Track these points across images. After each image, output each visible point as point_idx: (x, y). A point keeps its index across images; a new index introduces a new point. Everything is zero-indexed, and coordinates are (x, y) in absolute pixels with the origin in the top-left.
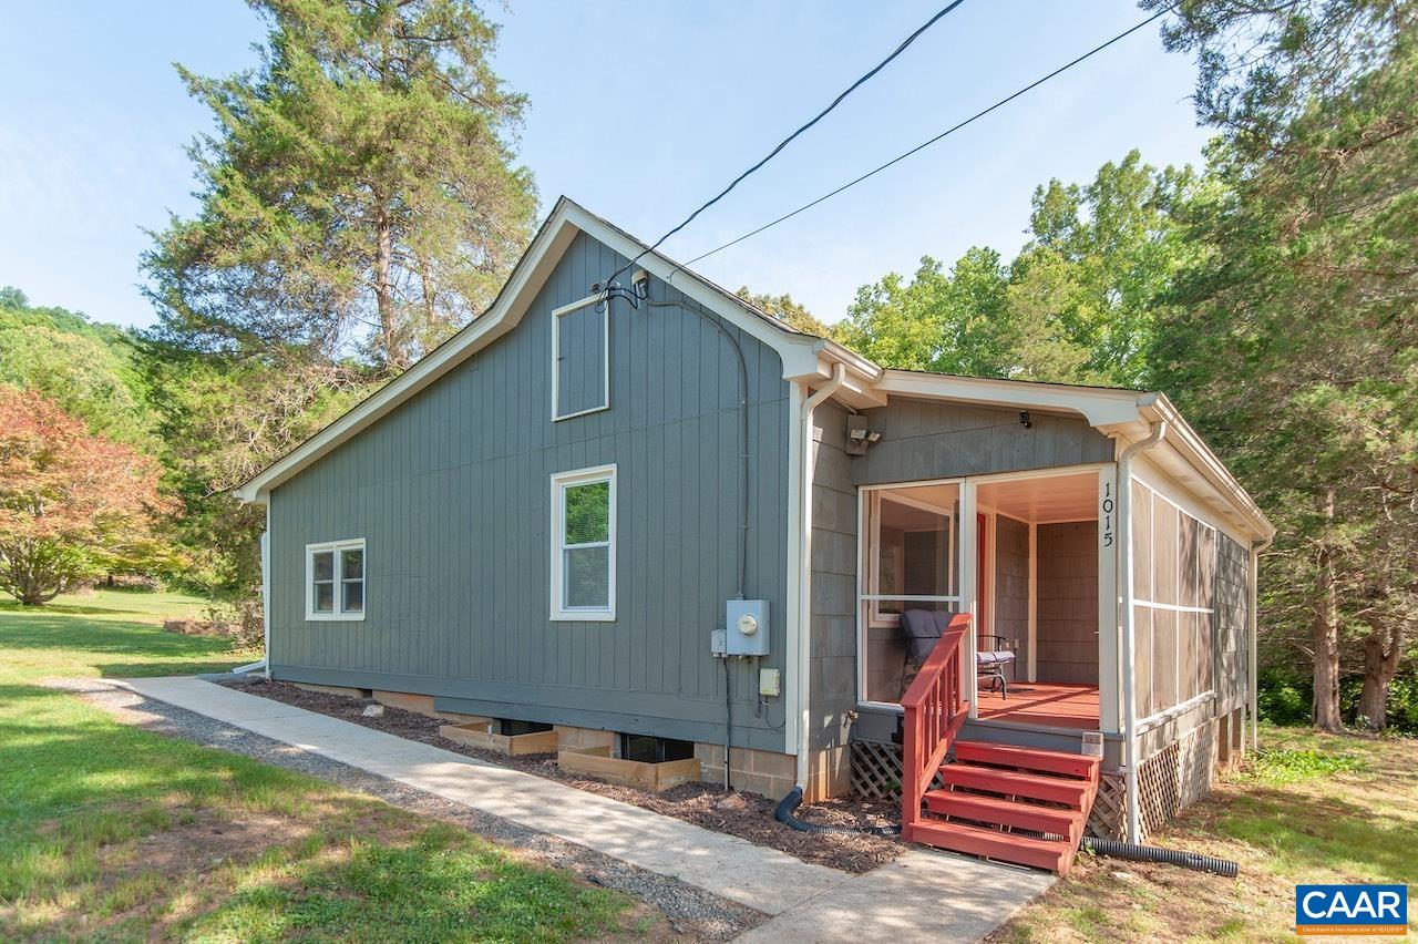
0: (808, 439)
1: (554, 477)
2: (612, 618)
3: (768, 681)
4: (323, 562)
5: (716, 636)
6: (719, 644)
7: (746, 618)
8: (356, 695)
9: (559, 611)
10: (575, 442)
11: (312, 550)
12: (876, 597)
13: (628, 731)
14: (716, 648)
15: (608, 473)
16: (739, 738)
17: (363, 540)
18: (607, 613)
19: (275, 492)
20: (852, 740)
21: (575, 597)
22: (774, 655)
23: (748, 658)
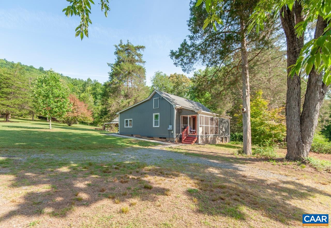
0: (176, 112)
1: (153, 114)
2: (159, 127)
3: (172, 132)
4: (127, 121)
5: (168, 128)
6: (169, 129)
7: (170, 127)
8: (131, 135)
9: (154, 126)
10: (155, 111)
11: (125, 120)
12: (182, 125)
13: (161, 137)
14: (168, 129)
15: (159, 114)
16: (170, 137)
17: (132, 119)
18: (159, 126)
19: (120, 113)
20: (180, 138)
21: (155, 125)
22: (173, 130)
23: (171, 130)
